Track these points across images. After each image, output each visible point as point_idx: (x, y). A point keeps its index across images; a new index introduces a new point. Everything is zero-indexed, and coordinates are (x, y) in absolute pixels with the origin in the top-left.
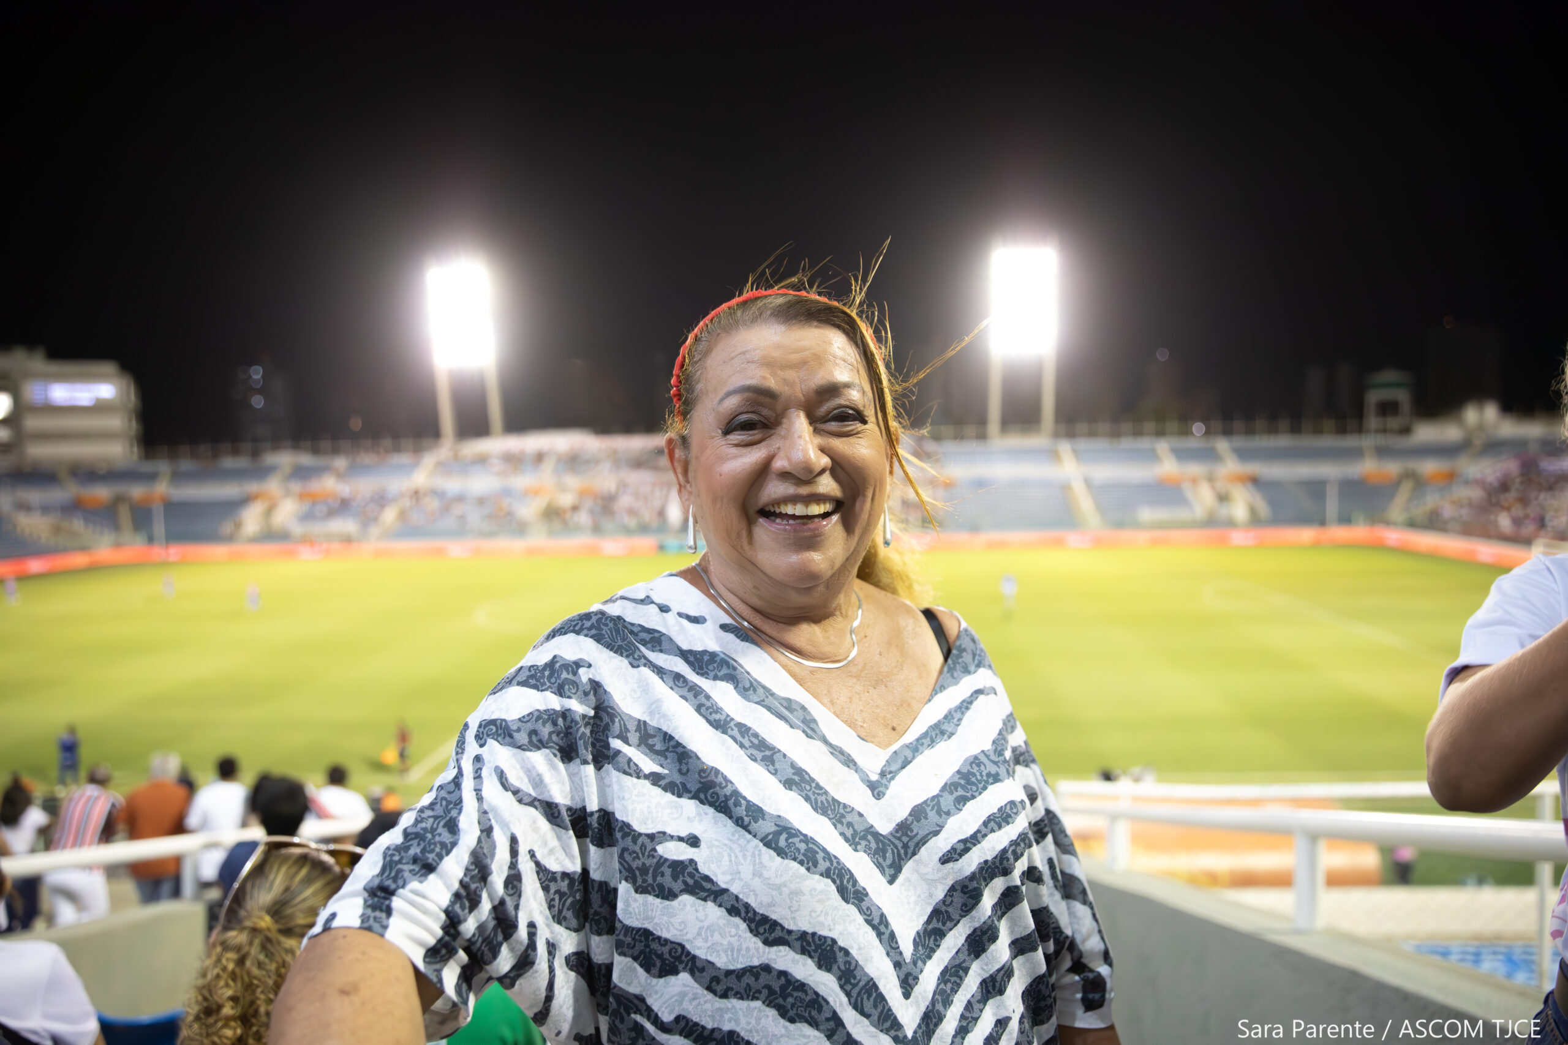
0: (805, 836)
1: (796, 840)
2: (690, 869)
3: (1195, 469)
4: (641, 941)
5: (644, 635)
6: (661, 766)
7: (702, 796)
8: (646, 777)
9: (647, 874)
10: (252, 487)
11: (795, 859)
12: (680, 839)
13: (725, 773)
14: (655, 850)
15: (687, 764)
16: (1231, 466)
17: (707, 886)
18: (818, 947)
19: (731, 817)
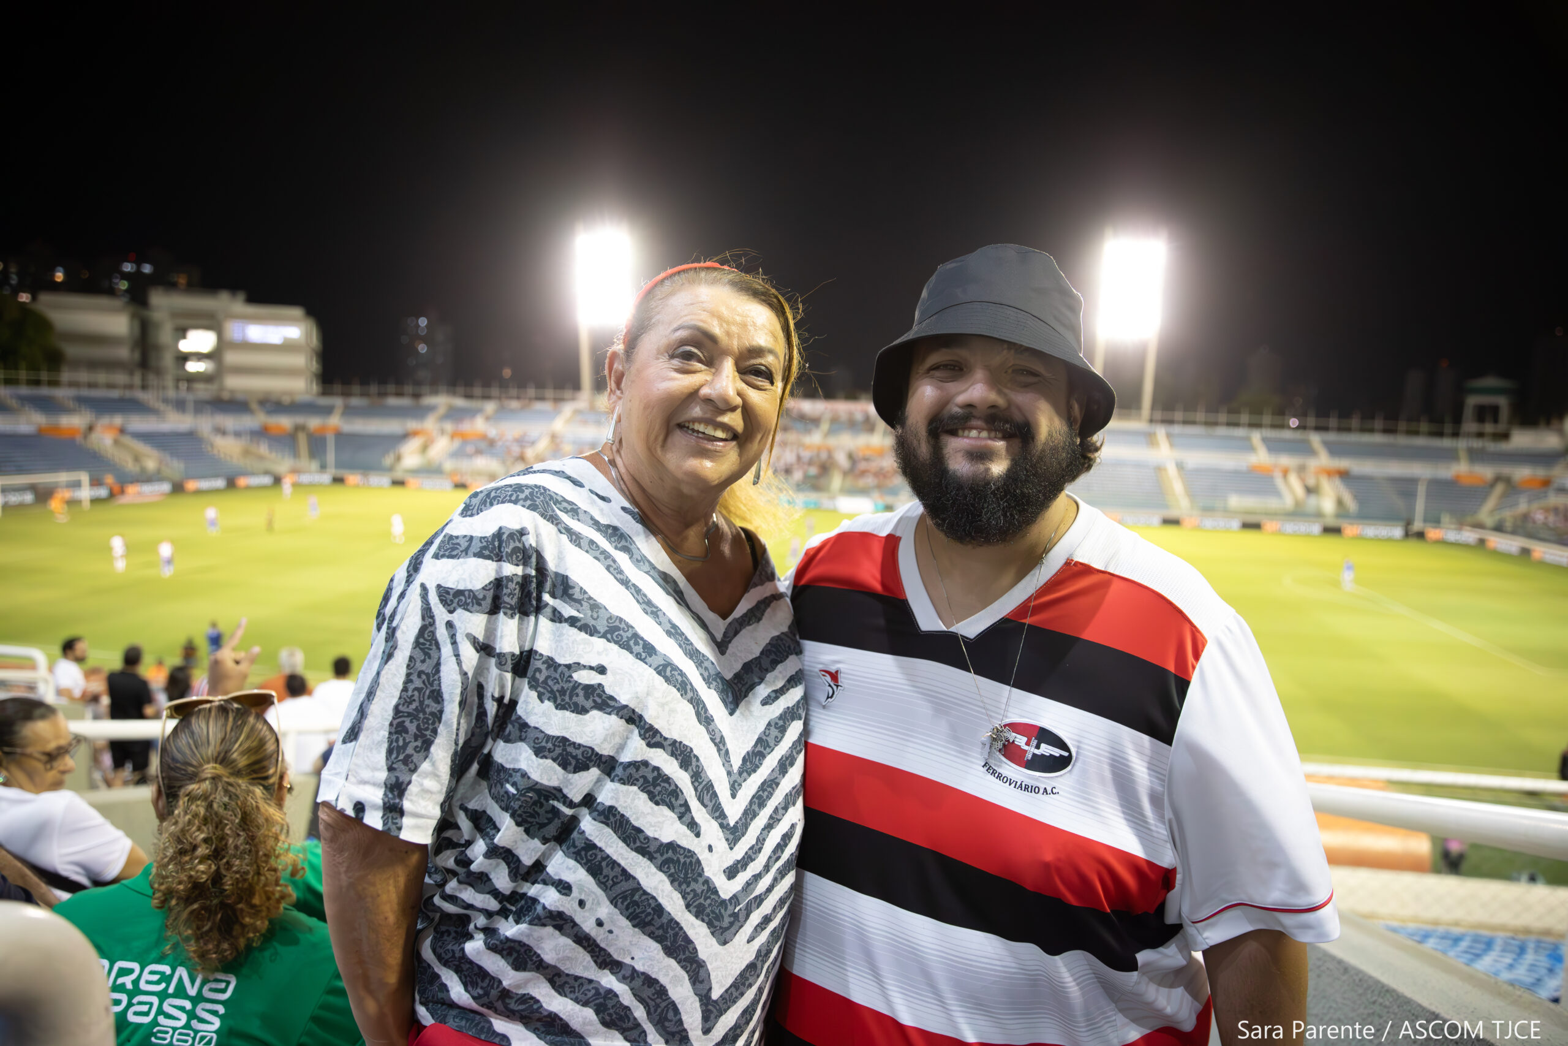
0: (681, 671)
1: (676, 673)
2: (598, 691)
3: (1286, 460)
4: (559, 746)
5: (565, 505)
6: (578, 611)
7: (609, 636)
8: (566, 620)
9: (565, 695)
10: (412, 425)
11: (675, 686)
12: (591, 668)
13: (627, 620)
14: (571, 677)
15: (597, 612)
16: (1324, 460)
17: (612, 703)
18: (682, 752)
19: (631, 653)
